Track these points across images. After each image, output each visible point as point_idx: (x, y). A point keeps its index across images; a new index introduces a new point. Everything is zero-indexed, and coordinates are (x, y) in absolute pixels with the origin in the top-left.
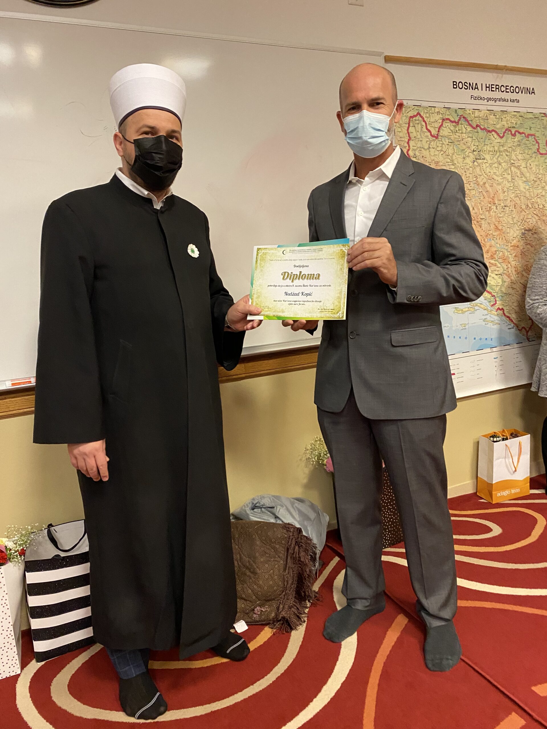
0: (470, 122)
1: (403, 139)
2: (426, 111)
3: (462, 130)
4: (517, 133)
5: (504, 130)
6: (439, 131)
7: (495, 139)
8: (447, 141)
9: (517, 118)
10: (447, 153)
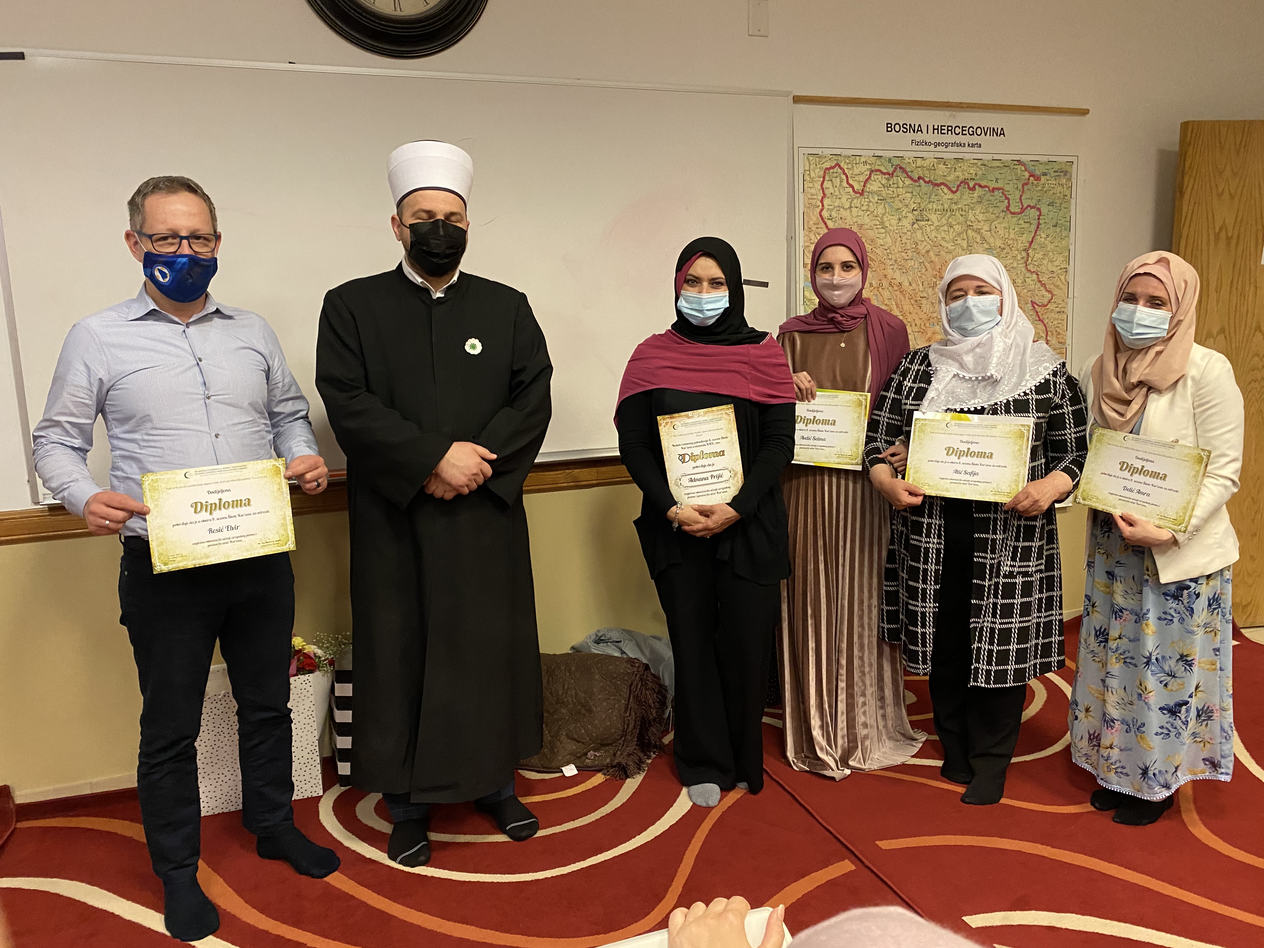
0: (909, 174)
1: (814, 197)
2: (847, 161)
3: (897, 183)
4: (977, 187)
5: (958, 183)
6: (864, 186)
7: (946, 195)
8: (876, 198)
9: (977, 167)
10: (876, 214)
